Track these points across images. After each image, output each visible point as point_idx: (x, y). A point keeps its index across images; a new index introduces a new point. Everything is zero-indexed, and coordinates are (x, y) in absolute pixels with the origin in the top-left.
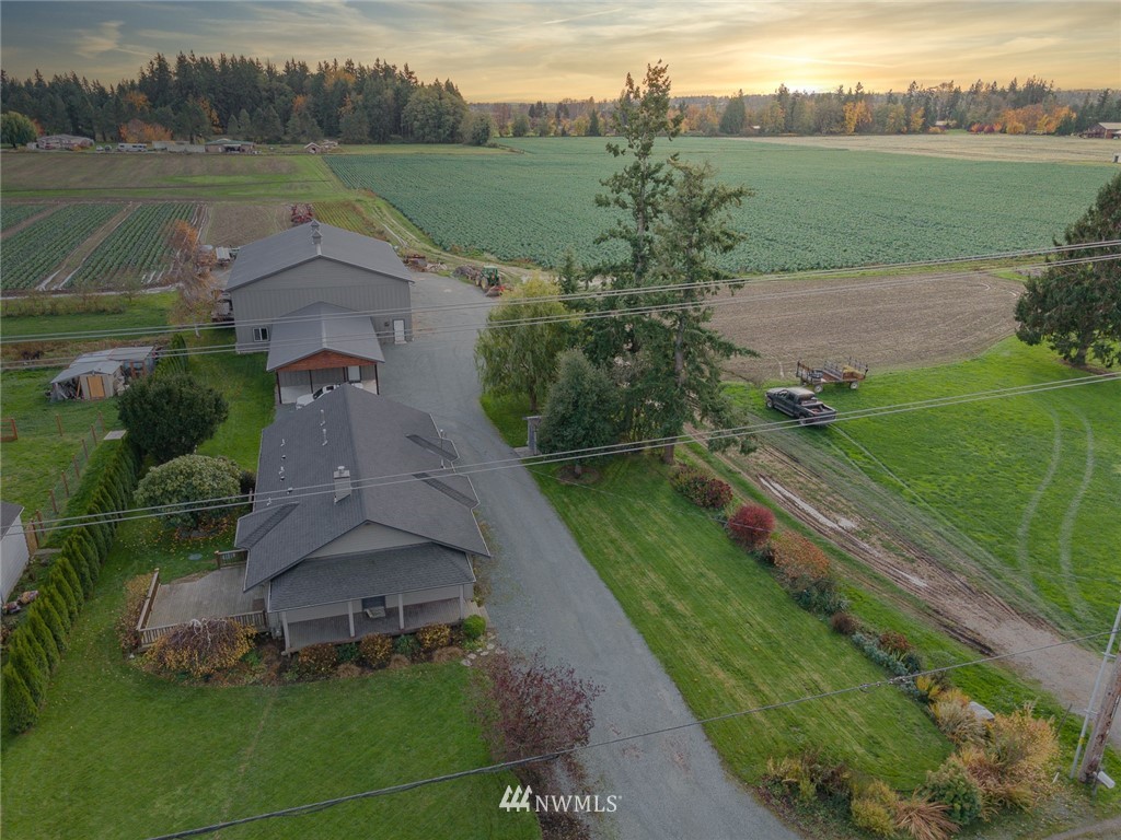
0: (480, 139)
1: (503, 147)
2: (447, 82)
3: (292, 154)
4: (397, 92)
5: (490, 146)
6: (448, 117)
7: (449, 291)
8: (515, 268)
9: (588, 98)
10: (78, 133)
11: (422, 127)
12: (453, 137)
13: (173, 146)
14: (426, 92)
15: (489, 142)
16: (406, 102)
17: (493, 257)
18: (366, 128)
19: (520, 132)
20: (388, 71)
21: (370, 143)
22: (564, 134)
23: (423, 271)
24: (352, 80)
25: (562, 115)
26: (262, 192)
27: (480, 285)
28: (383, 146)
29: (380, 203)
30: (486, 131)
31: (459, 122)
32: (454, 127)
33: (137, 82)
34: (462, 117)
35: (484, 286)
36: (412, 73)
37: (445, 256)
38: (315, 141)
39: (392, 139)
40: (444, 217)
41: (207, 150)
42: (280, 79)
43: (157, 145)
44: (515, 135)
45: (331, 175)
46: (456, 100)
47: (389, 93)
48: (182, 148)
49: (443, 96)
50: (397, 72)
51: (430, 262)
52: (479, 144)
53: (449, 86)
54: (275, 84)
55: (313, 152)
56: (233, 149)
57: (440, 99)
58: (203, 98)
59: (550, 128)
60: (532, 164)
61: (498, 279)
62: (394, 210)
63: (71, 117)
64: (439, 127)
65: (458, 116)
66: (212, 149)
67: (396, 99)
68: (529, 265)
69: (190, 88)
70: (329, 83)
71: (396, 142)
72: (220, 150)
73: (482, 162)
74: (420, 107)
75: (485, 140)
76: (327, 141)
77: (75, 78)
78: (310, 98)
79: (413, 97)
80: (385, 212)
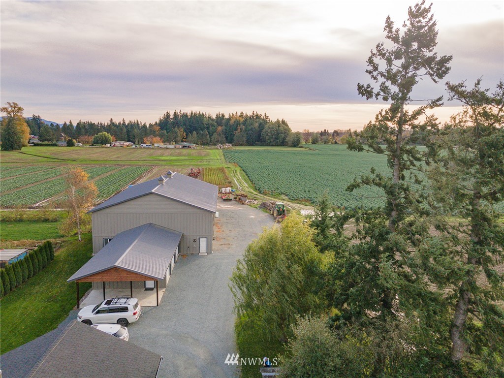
0: (296, 144)
1: (306, 148)
2: (282, 120)
3: (210, 149)
4: (260, 124)
5: (300, 147)
6: (281, 135)
7: (253, 216)
8: (298, 205)
9: (348, 129)
10: (129, 141)
11: (269, 139)
12: (283, 144)
13: (162, 145)
14: (273, 124)
15: (299, 146)
16: (264, 128)
17: (286, 198)
18: (245, 139)
19: (315, 142)
20: (258, 117)
21: (246, 145)
22: (336, 143)
23: (243, 204)
24: (242, 120)
25: (335, 135)
26: (187, 163)
27: (273, 214)
28: (252, 147)
29: (238, 169)
30: (299, 141)
31: (287, 137)
32: (284, 139)
33: (158, 122)
34: (288, 135)
35: (275, 215)
36: (268, 117)
37: (260, 196)
38: (222, 144)
39: (256, 144)
40: (266, 176)
41: (175, 147)
42: (213, 120)
43: (156, 145)
44: (313, 143)
45: (223, 157)
46: (286, 127)
47: (257, 124)
48: (165, 146)
49: (280, 125)
50: (262, 117)
51: (249, 199)
52: (295, 146)
53: (283, 122)
54: (211, 122)
55: (219, 148)
56: (186, 147)
57: (279, 127)
58: (181, 127)
59: (329, 140)
60: (319, 154)
61: (284, 211)
62: (243, 172)
63: (128, 134)
64: (277, 139)
65: (286, 134)
66: (177, 146)
67: (259, 127)
68: (307, 204)
69: (177, 124)
70: (232, 122)
71: (257, 145)
72: (181, 147)
73: (294, 153)
74: (269, 130)
75: (298, 145)
76: (227, 144)
77: (138, 122)
78: (224, 127)
79: (266, 126)
80: (238, 173)
